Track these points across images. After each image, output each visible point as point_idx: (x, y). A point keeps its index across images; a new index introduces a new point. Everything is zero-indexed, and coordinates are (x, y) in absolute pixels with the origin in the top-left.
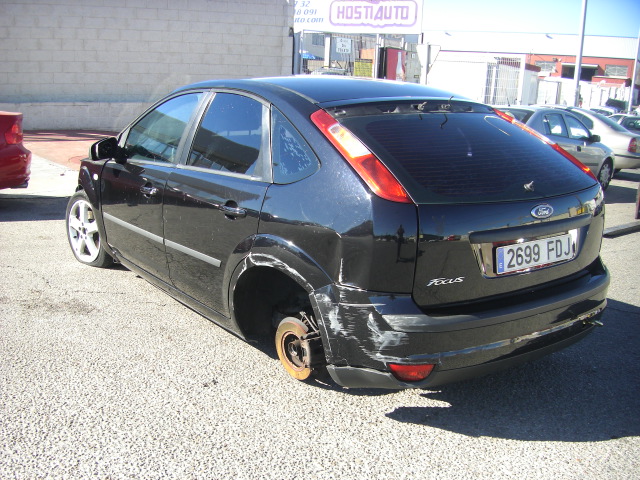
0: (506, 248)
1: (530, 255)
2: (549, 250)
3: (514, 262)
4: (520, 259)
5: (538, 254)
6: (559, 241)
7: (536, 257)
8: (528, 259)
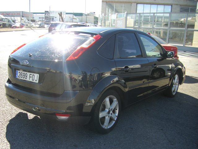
0: (19, 71)
1: (24, 76)
2: (30, 77)
3: (20, 76)
4: (21, 76)
5: (27, 76)
6: (34, 75)
7: (26, 77)
8: (24, 77)
